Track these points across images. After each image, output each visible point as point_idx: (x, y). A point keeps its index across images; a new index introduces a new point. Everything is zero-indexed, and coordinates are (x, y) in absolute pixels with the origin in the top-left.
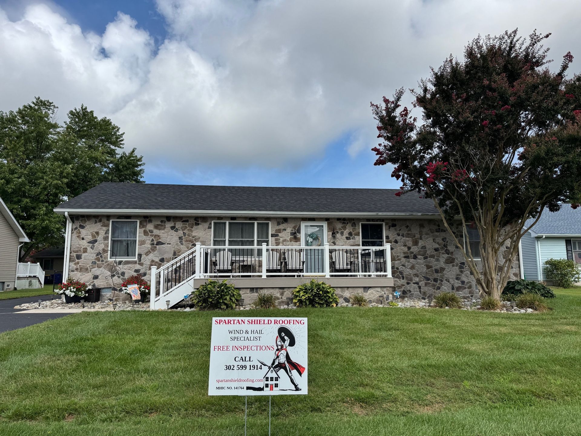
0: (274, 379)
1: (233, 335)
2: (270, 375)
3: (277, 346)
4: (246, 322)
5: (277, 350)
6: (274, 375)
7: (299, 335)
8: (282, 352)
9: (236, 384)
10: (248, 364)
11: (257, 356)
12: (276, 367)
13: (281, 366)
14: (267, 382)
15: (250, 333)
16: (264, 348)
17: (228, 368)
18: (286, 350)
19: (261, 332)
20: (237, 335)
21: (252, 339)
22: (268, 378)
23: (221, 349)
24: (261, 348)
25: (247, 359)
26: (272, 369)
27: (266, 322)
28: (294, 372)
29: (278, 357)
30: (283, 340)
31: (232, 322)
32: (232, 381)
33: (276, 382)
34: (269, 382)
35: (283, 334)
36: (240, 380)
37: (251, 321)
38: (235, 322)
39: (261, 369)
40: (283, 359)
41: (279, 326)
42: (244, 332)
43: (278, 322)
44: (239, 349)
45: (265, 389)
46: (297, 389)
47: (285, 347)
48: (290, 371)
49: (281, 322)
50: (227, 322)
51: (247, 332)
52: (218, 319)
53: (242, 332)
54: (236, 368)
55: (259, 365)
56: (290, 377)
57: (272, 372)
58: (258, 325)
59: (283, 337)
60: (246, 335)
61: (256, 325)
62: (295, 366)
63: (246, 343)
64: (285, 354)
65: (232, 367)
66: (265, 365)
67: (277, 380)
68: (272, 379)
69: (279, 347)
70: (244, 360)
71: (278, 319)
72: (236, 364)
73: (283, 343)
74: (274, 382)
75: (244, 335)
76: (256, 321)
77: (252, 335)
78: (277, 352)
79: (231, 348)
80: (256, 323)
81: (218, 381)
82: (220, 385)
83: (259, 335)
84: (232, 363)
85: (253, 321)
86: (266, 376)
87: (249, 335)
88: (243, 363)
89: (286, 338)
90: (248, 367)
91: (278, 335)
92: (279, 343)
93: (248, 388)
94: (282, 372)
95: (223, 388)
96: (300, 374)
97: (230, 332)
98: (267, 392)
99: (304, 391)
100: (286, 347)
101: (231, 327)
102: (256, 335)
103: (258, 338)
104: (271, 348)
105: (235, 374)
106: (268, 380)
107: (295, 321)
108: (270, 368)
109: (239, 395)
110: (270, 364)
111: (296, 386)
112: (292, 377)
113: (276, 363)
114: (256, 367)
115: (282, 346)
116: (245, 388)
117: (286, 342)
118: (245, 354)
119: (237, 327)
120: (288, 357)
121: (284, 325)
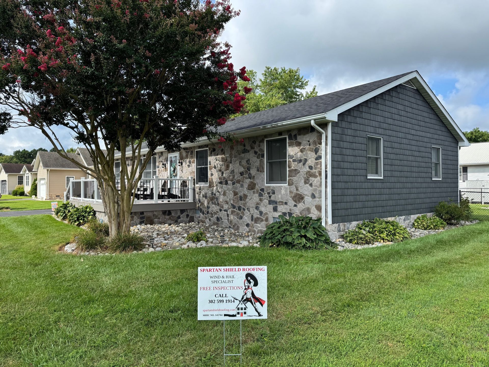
0: (243, 309)
1: (213, 279)
2: (240, 306)
3: (245, 286)
4: (222, 270)
5: (245, 289)
6: (243, 306)
7: (261, 278)
8: (249, 290)
9: (216, 313)
10: (225, 299)
11: (230, 294)
12: (244, 301)
13: (248, 300)
14: (238, 311)
15: (225, 277)
16: (235, 288)
17: (211, 302)
18: (251, 289)
19: (233, 277)
20: (216, 279)
21: (227, 282)
22: (239, 308)
23: (206, 289)
24: (234, 288)
25: (224, 295)
26: (242, 302)
27: (237, 270)
28: (258, 304)
29: (246, 294)
30: (250, 282)
31: (212, 270)
32: (214, 310)
33: (245, 311)
34: (240, 311)
35: (249, 278)
36: (220, 310)
37: (226, 270)
38: (215, 270)
39: (234, 302)
40: (249, 295)
41: (246, 272)
42: (221, 277)
43: (245, 270)
44: (218, 289)
45: (237, 315)
46: (260, 315)
47: (250, 287)
48: (255, 303)
49: (247, 270)
50: (209, 271)
51: (223, 277)
52: (202, 268)
53: (219, 277)
54: (216, 302)
55: (233, 299)
56: (254, 307)
57: (242, 304)
58: (231, 272)
59: (250, 280)
60: (223, 280)
61: (229, 272)
62: (258, 300)
63: (223, 285)
64: (251, 292)
65: (213, 301)
66: (237, 300)
67: (246, 310)
68: (242, 309)
69: (247, 287)
70: (222, 296)
71: (245, 267)
72: (216, 299)
73: (249, 285)
74: (243, 311)
75: (221, 279)
76: (229, 269)
77: (227, 279)
78: (245, 291)
79: (212, 288)
80: (229, 270)
81: (204, 311)
82: (206, 313)
83: (232, 279)
84: (213, 298)
85: (227, 269)
86: (238, 307)
87: (225, 279)
88: (221, 299)
89: (251, 281)
90: (225, 301)
91: (245, 279)
92: (246, 285)
93: (225, 315)
94: (249, 304)
95: (208, 315)
96: (262, 305)
97: (211, 277)
98: (238, 317)
99: (265, 316)
100: (252, 287)
101: (212, 274)
102: (230, 279)
103: (231, 281)
104: (241, 288)
105: (216, 306)
106: (239, 310)
107: (258, 269)
108: (240, 301)
109: (219, 319)
110: (240, 299)
111: (259, 313)
112: (256, 307)
113: (245, 298)
114: (230, 301)
115: (249, 287)
116: (223, 315)
117: (251, 283)
118: (223, 292)
119: (216, 274)
120: (253, 294)
121: (249, 272)
